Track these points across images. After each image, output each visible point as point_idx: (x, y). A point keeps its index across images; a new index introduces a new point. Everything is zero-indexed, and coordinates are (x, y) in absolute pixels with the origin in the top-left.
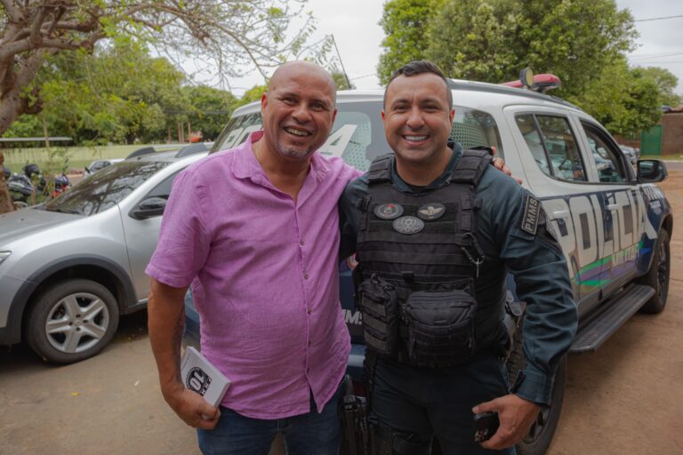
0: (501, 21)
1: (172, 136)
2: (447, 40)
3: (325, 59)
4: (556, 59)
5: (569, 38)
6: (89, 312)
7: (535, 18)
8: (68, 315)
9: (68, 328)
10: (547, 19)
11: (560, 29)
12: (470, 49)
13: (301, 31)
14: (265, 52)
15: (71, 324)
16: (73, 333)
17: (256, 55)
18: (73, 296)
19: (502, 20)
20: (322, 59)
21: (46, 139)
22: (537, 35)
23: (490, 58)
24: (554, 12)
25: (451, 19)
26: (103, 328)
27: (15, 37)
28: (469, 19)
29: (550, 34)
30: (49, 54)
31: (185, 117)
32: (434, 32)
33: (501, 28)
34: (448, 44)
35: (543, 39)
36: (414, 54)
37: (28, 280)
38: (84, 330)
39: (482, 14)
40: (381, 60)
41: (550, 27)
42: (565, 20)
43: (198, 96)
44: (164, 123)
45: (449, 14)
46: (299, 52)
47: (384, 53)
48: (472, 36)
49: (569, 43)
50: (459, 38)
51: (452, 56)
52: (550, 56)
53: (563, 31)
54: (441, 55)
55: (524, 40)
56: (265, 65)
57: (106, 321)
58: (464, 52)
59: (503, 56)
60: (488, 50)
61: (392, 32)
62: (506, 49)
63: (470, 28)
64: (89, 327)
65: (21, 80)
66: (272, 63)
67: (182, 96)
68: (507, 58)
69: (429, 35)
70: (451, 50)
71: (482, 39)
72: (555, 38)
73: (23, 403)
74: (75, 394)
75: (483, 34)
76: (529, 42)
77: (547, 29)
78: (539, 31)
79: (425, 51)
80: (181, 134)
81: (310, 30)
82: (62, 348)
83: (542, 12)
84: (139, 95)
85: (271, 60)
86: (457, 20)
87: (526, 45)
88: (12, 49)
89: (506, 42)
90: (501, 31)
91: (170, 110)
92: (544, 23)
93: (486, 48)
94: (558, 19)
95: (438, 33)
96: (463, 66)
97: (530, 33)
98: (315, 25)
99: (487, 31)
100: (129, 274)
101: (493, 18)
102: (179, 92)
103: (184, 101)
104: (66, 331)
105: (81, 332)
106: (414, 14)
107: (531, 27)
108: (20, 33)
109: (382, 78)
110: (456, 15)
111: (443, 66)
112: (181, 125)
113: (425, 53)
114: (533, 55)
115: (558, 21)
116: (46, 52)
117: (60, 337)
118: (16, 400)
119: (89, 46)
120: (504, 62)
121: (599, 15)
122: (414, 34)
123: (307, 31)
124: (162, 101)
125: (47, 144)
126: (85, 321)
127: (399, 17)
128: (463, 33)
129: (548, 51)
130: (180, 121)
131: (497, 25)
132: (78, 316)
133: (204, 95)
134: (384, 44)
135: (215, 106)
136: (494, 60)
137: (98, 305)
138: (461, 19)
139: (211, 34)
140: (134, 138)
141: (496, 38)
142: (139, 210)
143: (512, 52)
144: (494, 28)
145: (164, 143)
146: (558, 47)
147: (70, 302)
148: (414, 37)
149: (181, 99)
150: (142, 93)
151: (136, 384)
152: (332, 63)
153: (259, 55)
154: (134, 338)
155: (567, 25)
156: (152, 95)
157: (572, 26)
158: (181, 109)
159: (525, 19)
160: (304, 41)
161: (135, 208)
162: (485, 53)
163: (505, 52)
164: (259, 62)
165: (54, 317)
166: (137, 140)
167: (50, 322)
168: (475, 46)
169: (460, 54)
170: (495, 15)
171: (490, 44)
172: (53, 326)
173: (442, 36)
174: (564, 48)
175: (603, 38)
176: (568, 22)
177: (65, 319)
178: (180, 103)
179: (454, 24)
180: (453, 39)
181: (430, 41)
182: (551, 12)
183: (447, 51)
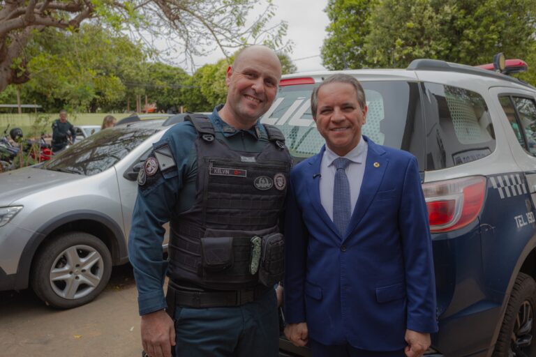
0: (437, 12)
1: (130, 106)
2: (387, 28)
3: (281, 43)
4: (487, 46)
5: (500, 28)
6: (87, 263)
7: (469, 9)
8: (70, 265)
9: (68, 276)
10: (480, 10)
11: (492, 19)
12: (409, 36)
13: (261, 16)
14: (228, 35)
15: (71, 273)
16: (73, 281)
17: (220, 37)
18: (74, 248)
19: (438, 10)
20: (278, 42)
21: (19, 106)
22: (470, 24)
23: (426, 45)
24: (486, 4)
25: (391, 8)
26: (98, 278)
27: (9, 16)
28: (408, 9)
29: (482, 24)
30: (37, 30)
31: (143, 90)
32: (376, 20)
33: (437, 18)
34: (389, 31)
35: (476, 28)
36: (356, 39)
37: (37, 231)
38: (82, 278)
39: (420, 5)
40: (325, 44)
41: (482, 17)
42: (497, 11)
43: (155, 71)
44: (124, 95)
45: (389, 4)
46: (258, 34)
47: (328, 37)
48: (410, 24)
49: (499, 32)
50: (398, 26)
51: (392, 41)
52: (481, 43)
53: (494, 22)
54: (381, 41)
55: (458, 29)
56: (227, 46)
57: (101, 271)
58: (403, 39)
59: (438, 42)
60: (424, 36)
61: (336, 19)
62: (441, 36)
63: (409, 17)
64: (87, 276)
65: (12, 53)
66: (233, 44)
67: (141, 71)
68: (443, 45)
69: (371, 22)
70: (391, 36)
71: (419, 27)
72: (487, 27)
73: (32, 343)
74: (78, 337)
75: (420, 23)
76: (463, 30)
77: (478, 19)
78: (472, 21)
79: (367, 36)
80: (139, 105)
81: (269, 16)
82: (63, 294)
83: (475, 4)
84: (103, 69)
85: (233, 41)
86: (397, 8)
87: (459, 33)
88: (8, 26)
89: (442, 31)
90: (437, 20)
91: (130, 83)
92: (476, 14)
93: (422, 35)
94: (490, 11)
95: (379, 21)
96: (401, 51)
97: (463, 23)
98: (274, 11)
99: (425, 20)
100: (122, 229)
101: (430, 9)
102: (138, 67)
103: (142, 76)
104: (67, 279)
105: (79, 280)
106: (356, 3)
107: (464, 17)
108: (14, 12)
109: (325, 58)
110: (397, 5)
111: (383, 50)
112: (138, 97)
113: (367, 38)
114: (466, 42)
115: (490, 12)
116: (35, 29)
117: (61, 285)
118: (26, 341)
119: (75, 24)
120: (439, 48)
121: (528, 8)
122: (355, 22)
123: (267, 17)
124: (123, 76)
125: (20, 110)
126: (83, 271)
127: (343, 6)
128: (402, 21)
129: (479, 38)
130: (138, 94)
131: (434, 14)
132: (78, 266)
133: (160, 71)
134: (328, 29)
135: (169, 81)
136: (430, 46)
137: (94, 257)
138: (401, 9)
139: (180, 17)
140: (97, 107)
141: (432, 26)
142: (133, 172)
143: (446, 39)
144: (431, 18)
145: (123, 112)
146: (490, 36)
147: (71, 253)
148: (355, 24)
149: (140, 73)
150: (106, 68)
151: (132, 329)
152: (288, 46)
153: (223, 37)
154: (122, 288)
155: (498, 15)
156: (114, 70)
157: (503, 16)
158: (139, 83)
159: (459, 10)
160: (263, 25)
161: (129, 170)
162: (422, 39)
163: (440, 39)
164: (222, 43)
165: (57, 267)
166: (99, 109)
167: (54, 271)
168: (413, 33)
169: (399, 40)
170: (432, 6)
171: (426, 32)
172: (56, 274)
173: (383, 24)
174: (494, 37)
175: (530, 28)
176: (499, 13)
177: (67, 268)
178: (139, 78)
179: (394, 13)
180: (393, 26)
181: (372, 28)
182: (483, 4)
183: (388, 37)
